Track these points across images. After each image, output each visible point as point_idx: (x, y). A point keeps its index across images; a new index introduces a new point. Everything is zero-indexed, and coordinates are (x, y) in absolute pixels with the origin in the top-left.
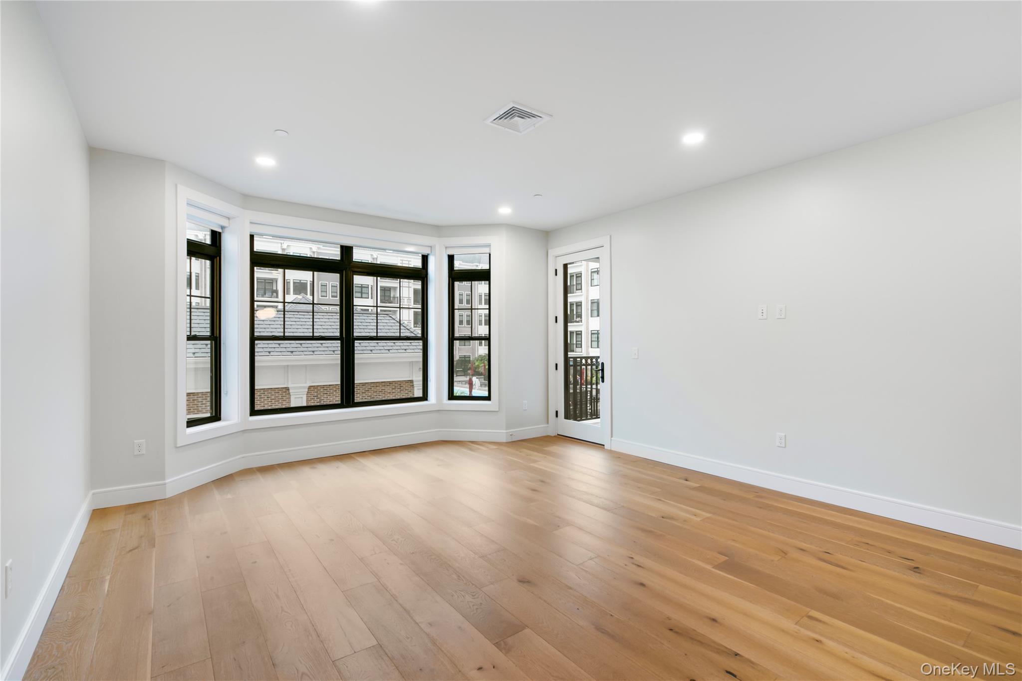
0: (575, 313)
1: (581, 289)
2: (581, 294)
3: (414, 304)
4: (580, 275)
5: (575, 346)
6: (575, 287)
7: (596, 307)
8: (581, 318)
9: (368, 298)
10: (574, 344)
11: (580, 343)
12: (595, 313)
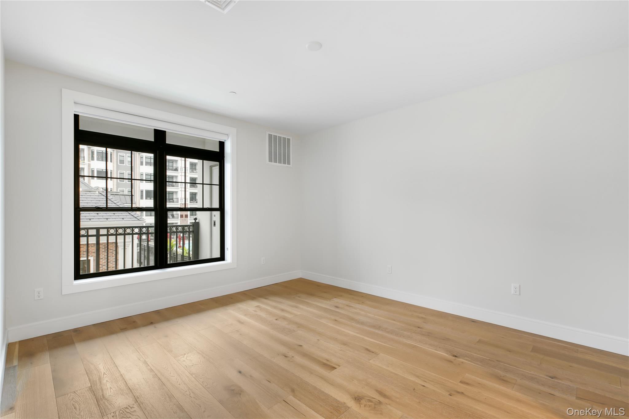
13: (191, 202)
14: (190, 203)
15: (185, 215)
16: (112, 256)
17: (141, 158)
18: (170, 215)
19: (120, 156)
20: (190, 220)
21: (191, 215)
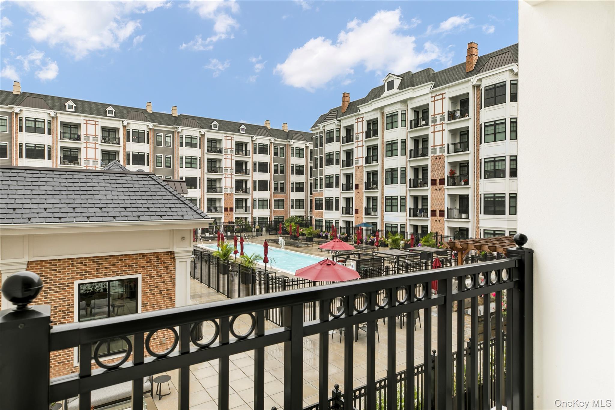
0: (371, 181)
1: (377, 160)
2: (377, 164)
3: (236, 174)
4: (376, 147)
5: (371, 210)
6: (372, 158)
7: (390, 176)
8: (377, 185)
9: (197, 168)
10: (370, 208)
11: (376, 207)
12: (390, 180)
13: (237, 191)
14: (236, 193)
15: (230, 208)
16: (167, 273)
17: (180, 137)
18: (213, 208)
19: (157, 136)
20: (235, 214)
21: (237, 208)
